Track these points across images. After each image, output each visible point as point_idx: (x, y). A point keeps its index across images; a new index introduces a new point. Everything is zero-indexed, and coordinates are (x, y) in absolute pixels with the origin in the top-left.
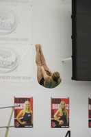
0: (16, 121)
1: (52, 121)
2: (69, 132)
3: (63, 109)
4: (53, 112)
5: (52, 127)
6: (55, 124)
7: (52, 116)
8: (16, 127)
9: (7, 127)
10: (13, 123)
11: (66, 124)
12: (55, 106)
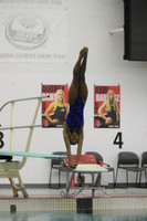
0: (44, 118)
1: (96, 118)
2: (120, 134)
5: (96, 127)
6: (100, 123)
7: (96, 112)
8: (43, 126)
9: (31, 127)
10: (39, 122)
12: (100, 97)
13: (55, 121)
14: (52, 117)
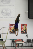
0: (10, 31)
2: (27, 35)
3: (25, 28)
4: (22, 28)
5: (22, 33)
6: (23, 32)
7: (22, 30)
8: (10, 33)
9: (7, 33)
10: (9, 32)
11: (26, 32)
12: (23, 27)
13: (12, 32)
14: (12, 31)
